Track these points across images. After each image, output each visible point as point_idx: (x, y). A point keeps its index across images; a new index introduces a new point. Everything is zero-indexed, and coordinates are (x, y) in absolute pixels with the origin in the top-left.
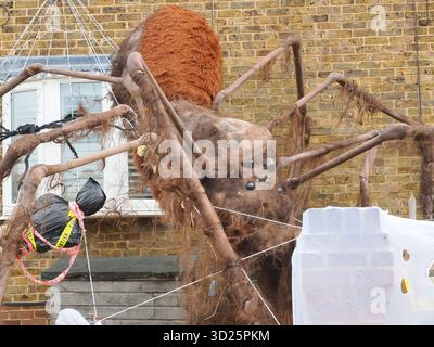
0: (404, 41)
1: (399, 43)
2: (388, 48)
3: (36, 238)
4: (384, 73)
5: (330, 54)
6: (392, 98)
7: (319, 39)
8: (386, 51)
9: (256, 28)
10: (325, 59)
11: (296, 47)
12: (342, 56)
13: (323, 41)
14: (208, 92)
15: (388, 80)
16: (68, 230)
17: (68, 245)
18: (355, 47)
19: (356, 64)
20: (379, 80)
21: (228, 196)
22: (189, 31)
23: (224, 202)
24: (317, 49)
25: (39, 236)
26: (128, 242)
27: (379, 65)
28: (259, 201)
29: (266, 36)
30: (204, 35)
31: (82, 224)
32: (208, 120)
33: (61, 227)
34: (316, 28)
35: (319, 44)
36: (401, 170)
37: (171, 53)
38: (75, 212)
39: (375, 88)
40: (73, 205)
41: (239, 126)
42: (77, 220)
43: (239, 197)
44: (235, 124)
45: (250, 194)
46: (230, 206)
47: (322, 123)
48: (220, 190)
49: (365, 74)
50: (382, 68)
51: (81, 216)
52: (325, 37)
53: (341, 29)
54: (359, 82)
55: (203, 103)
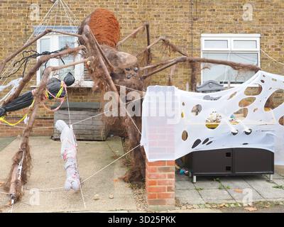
0: (187, 26)
4: (180, 37)
5: (160, 30)
6: (182, 47)
7: (157, 24)
8: (181, 29)
9: (133, 19)
10: (158, 32)
11: (147, 26)
12: (165, 30)
14: (114, 42)
15: (181, 40)
17: (60, 97)
18: (169, 27)
19: (169, 34)
20: (177, 40)
21: (120, 81)
22: (108, 18)
23: (119, 83)
26: (83, 97)
27: (178, 35)
29: (137, 22)
30: (113, 20)
32: (114, 52)
33: (58, 90)
34: (155, 20)
35: (156, 26)
36: (184, 74)
37: (101, 26)
38: (63, 85)
39: (176, 43)
40: (62, 82)
41: (125, 55)
43: (124, 81)
45: (129, 80)
48: (117, 78)
49: (173, 38)
51: (65, 86)
52: (159, 23)
53: (164, 20)
54: (170, 40)
55: (112, 46)
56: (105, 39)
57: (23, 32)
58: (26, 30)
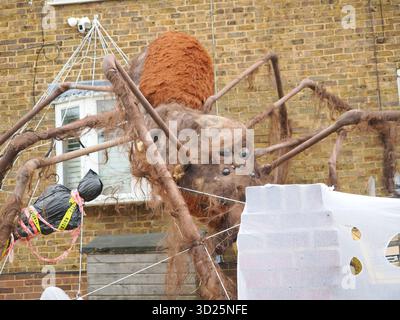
0: (365, 56)
1: (361, 58)
2: (353, 62)
3: (41, 223)
4: (351, 82)
5: (307, 69)
6: (357, 101)
7: (298, 58)
8: (351, 65)
9: (248, 52)
10: (303, 73)
11: (274, 60)
12: (316, 70)
13: (300, 60)
15: (353, 87)
16: (69, 215)
17: (69, 228)
18: (326, 63)
19: (327, 76)
20: (346, 88)
21: (206, 181)
22: (184, 50)
23: (203, 187)
24: (295, 66)
25: (43, 220)
26: (152, 222)
27: (346, 76)
28: (233, 184)
29: (255, 58)
30: (196, 53)
31: (81, 209)
32: (190, 117)
33: (63, 213)
34: (294, 50)
35: (297, 62)
36: (367, 158)
37: (168, 67)
39: (343, 94)
40: (74, 193)
41: (216, 121)
42: (77, 206)
43: (215, 181)
44: (213, 120)
45: (227, 179)
46: (208, 190)
47: (301, 123)
48: (200, 176)
49: (335, 83)
50: (348, 78)
51: (80, 201)
52: (302, 56)
53: (315, 49)
54: (329, 90)
55: (195, 106)
56: (178, 94)
57: (28, 99)
58: (33, 94)
